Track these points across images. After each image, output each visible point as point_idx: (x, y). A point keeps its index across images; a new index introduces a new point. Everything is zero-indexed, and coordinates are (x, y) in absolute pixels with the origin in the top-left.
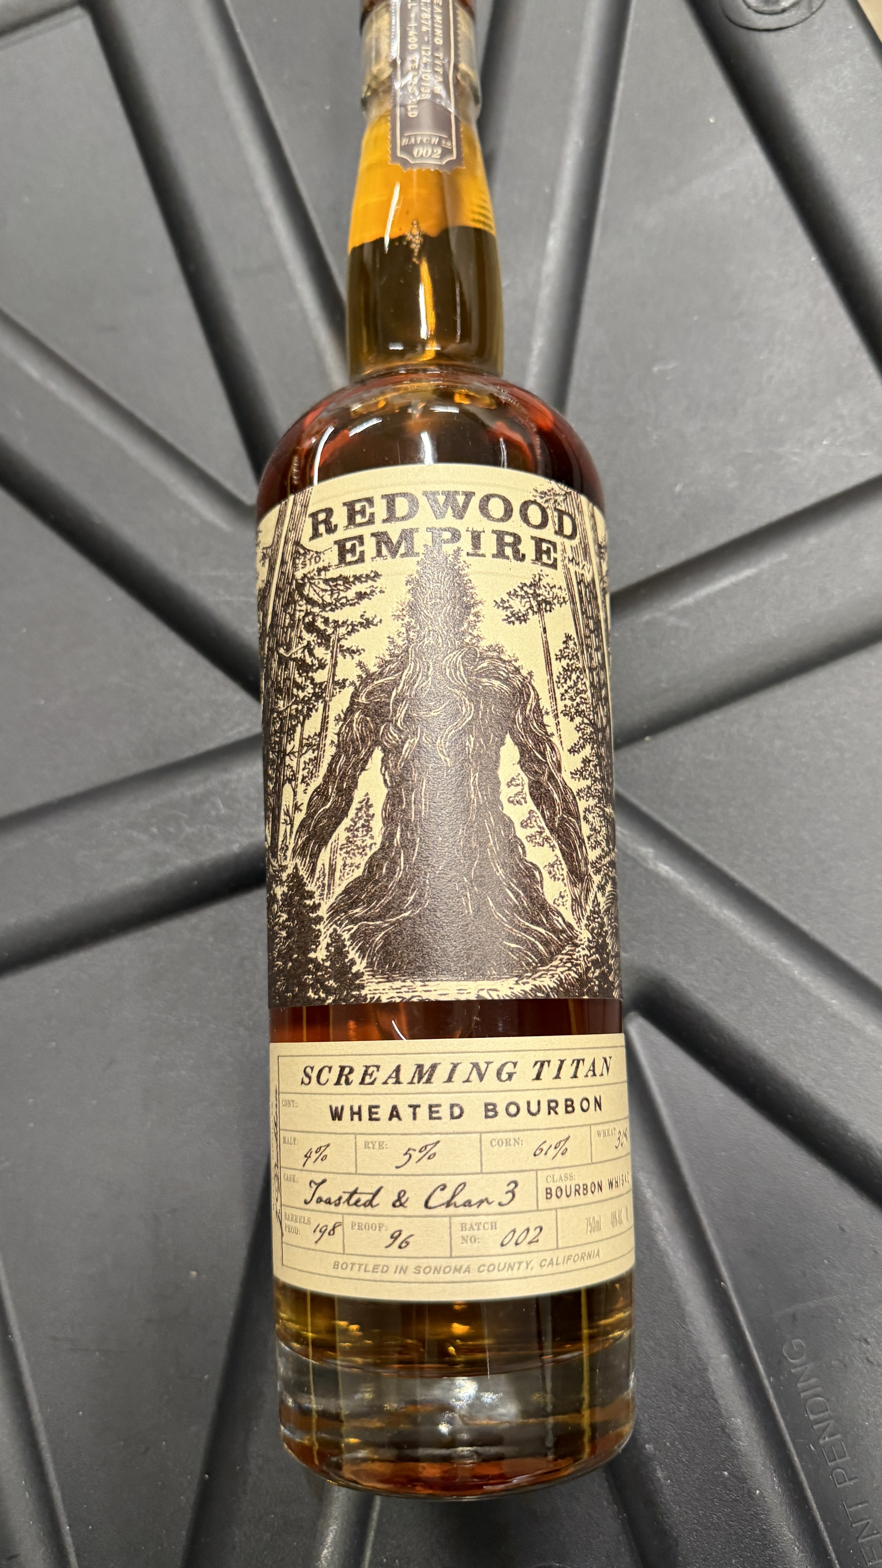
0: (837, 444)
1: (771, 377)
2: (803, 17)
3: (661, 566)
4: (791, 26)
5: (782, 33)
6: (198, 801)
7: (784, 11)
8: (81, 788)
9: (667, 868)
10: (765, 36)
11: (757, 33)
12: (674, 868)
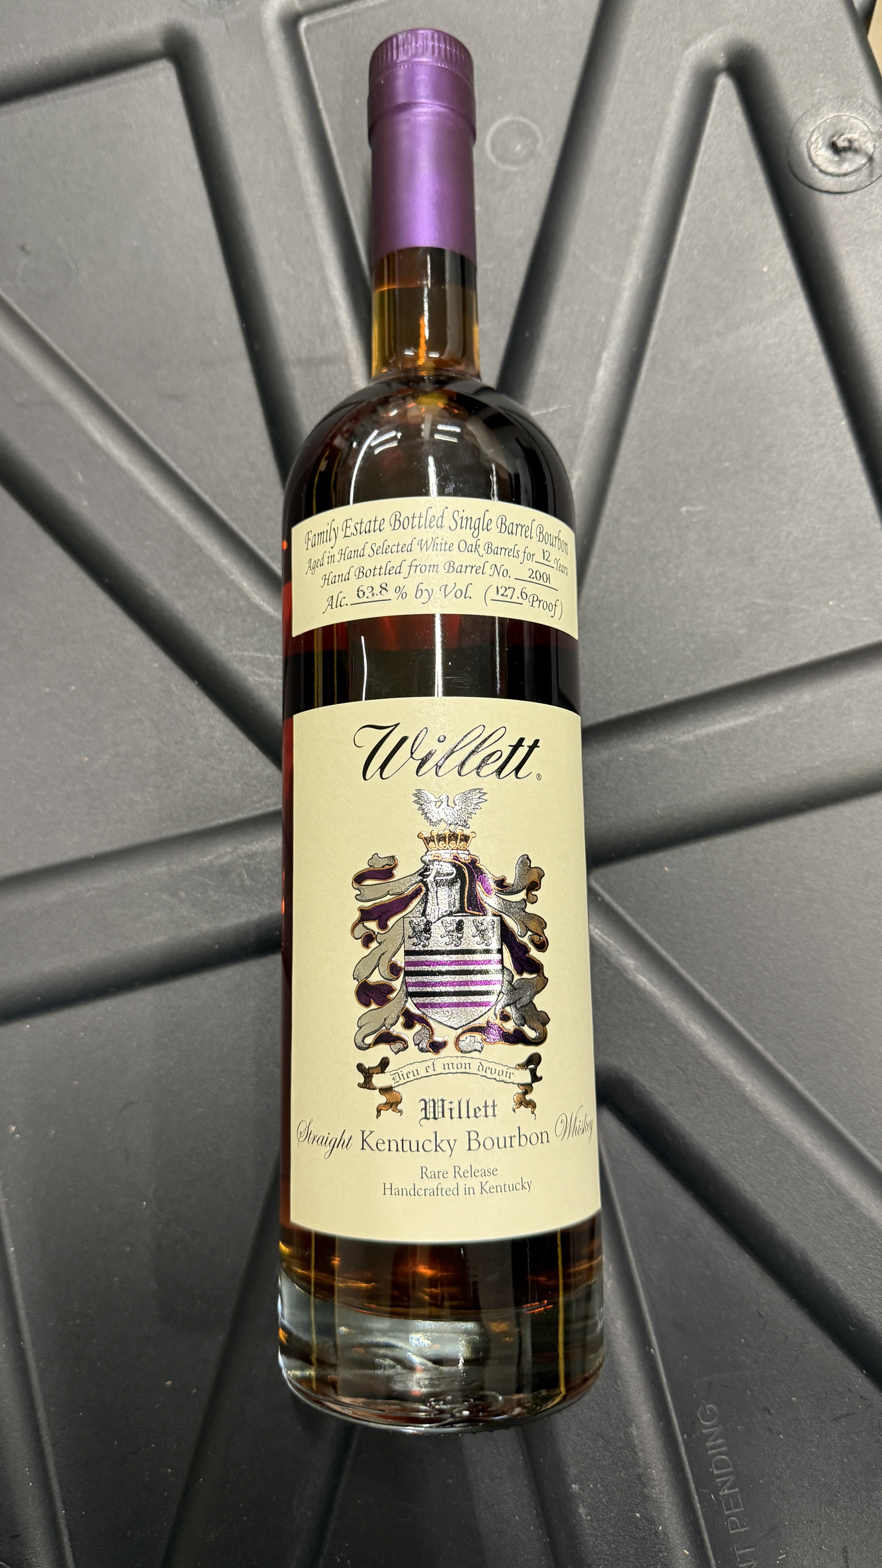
0: (842, 606)
1: (789, 534)
2: (863, 185)
3: (668, 698)
4: (852, 192)
5: (842, 197)
6: (225, 872)
7: (845, 175)
8: (116, 846)
9: (644, 980)
10: (825, 196)
11: (817, 193)
12: (651, 981)
